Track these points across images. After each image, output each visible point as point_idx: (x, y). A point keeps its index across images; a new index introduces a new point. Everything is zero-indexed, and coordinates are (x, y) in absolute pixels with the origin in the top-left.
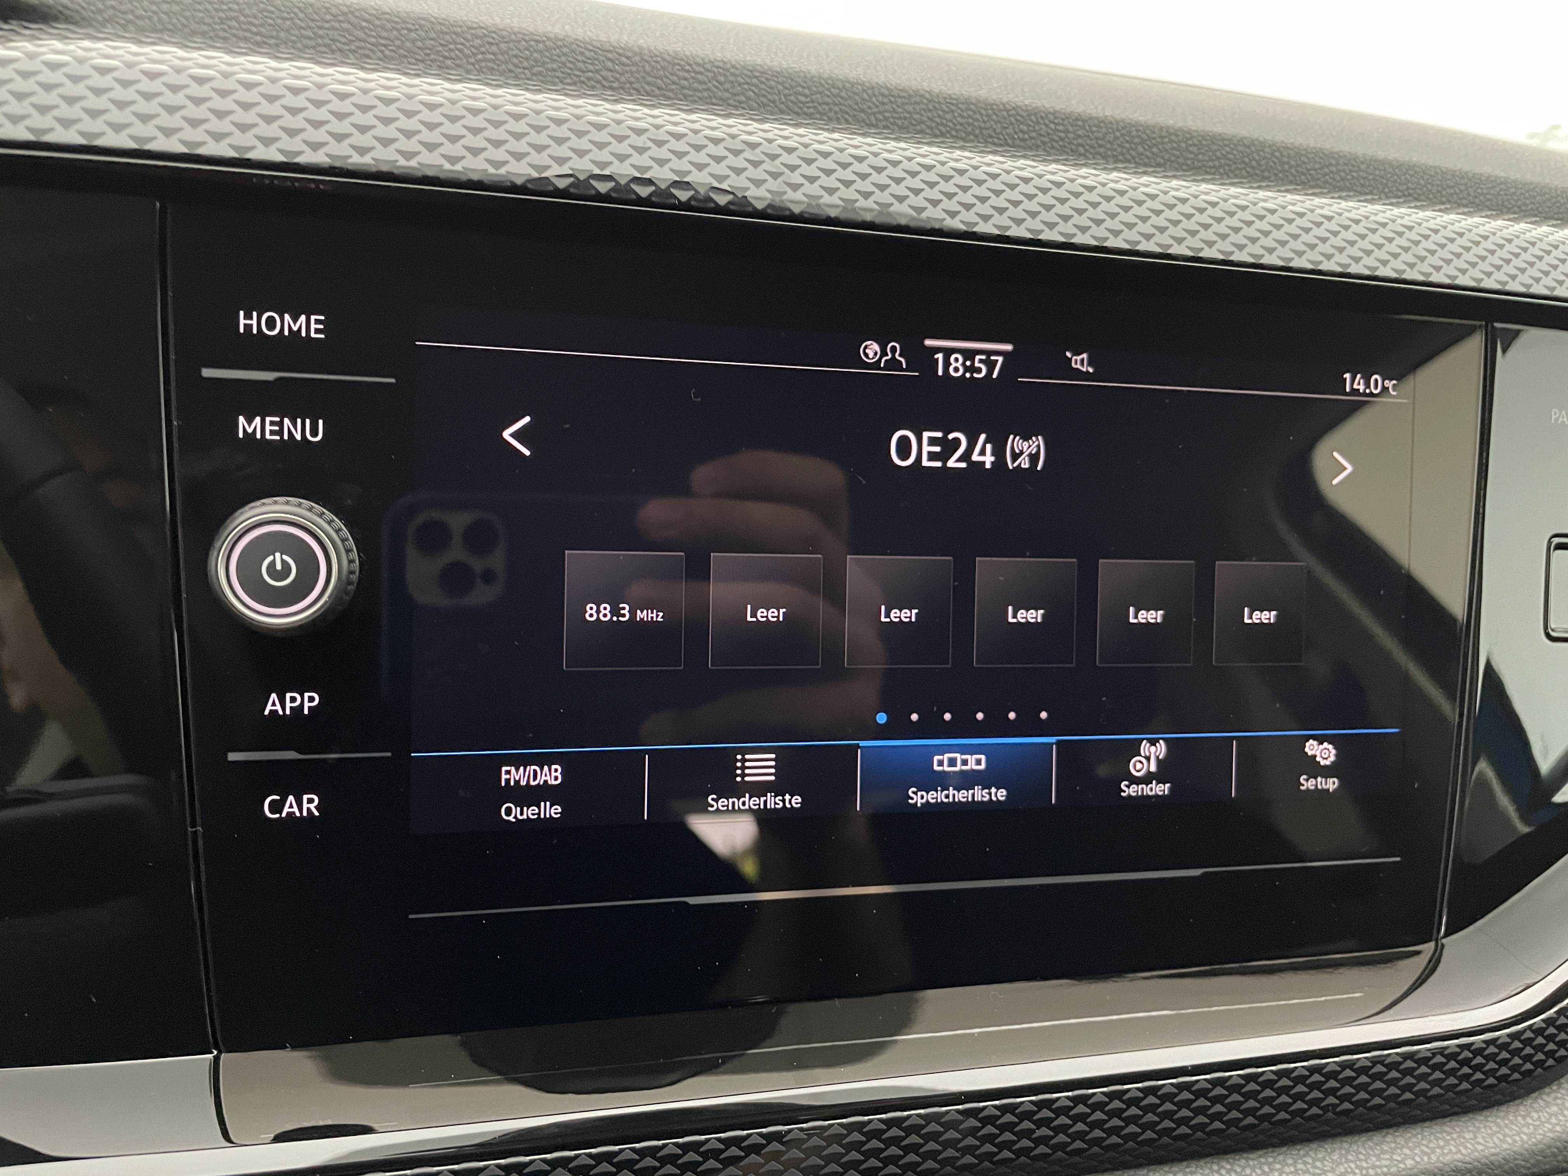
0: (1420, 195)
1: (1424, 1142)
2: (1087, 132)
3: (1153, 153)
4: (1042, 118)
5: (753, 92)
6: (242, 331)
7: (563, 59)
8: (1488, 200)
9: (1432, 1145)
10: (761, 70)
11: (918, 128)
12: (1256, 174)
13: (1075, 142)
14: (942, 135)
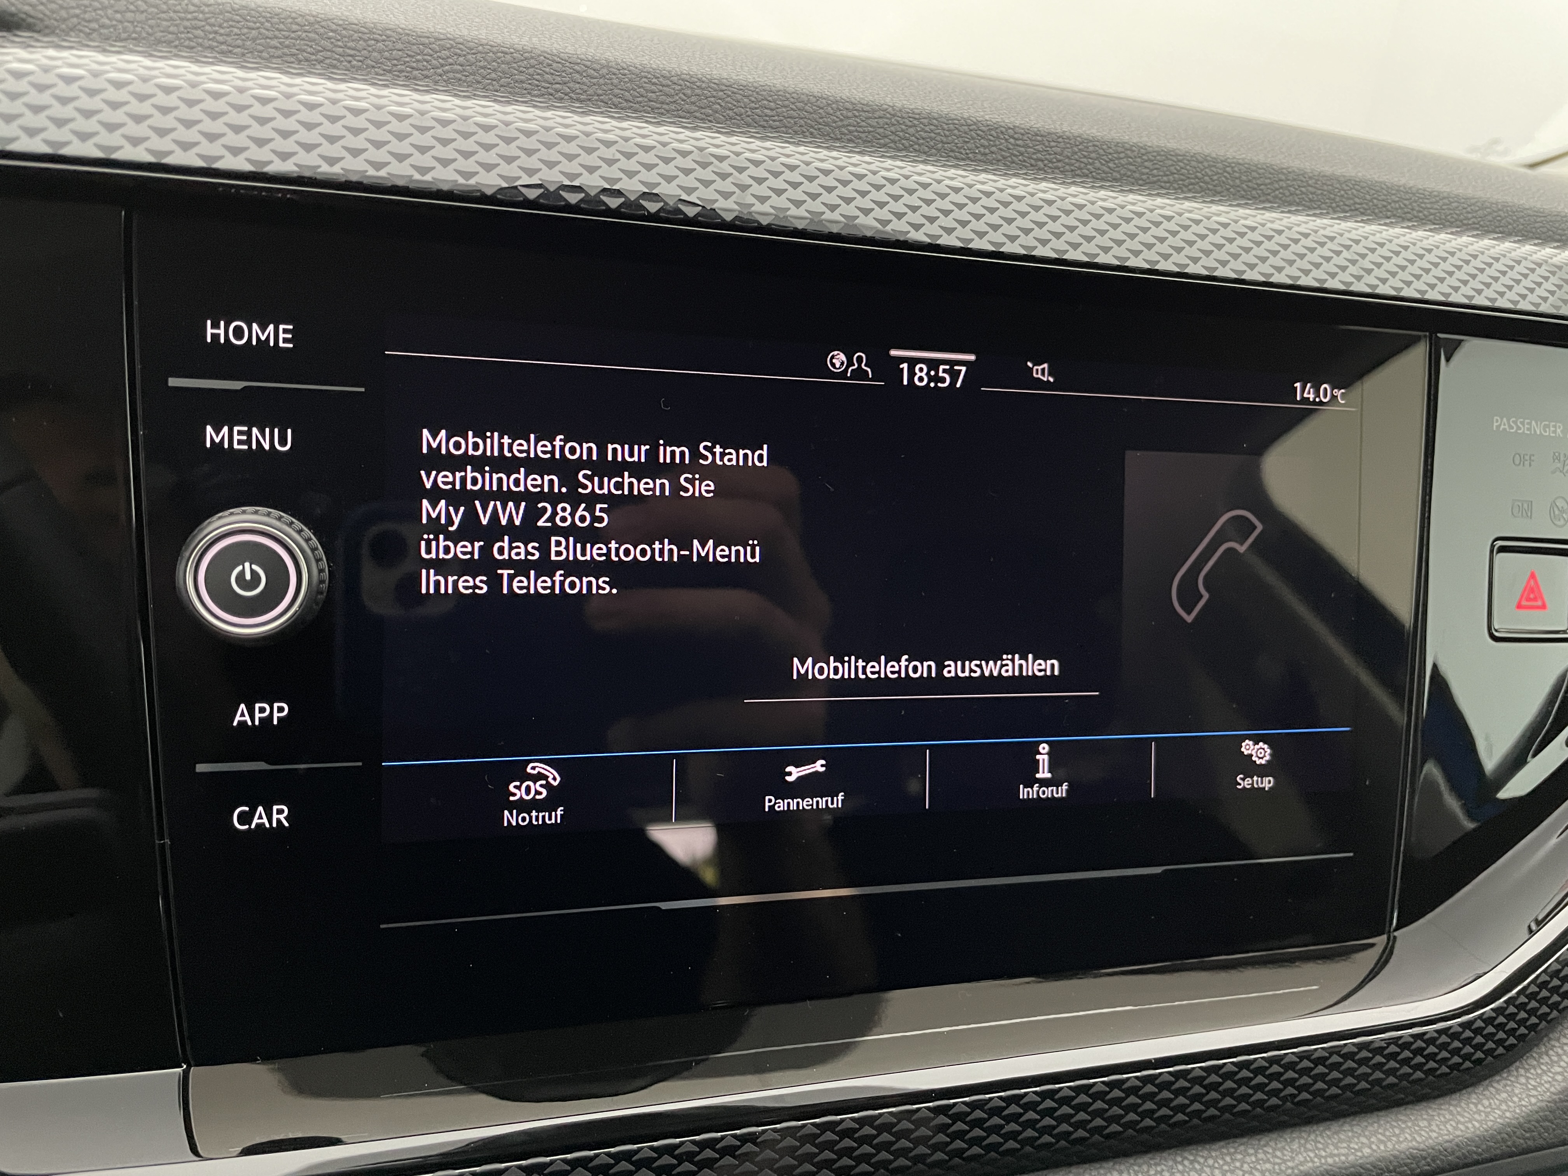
0: (1366, 209)
1: (1380, 1131)
2: (1046, 147)
3: (1109, 167)
4: (1002, 132)
5: (719, 104)
6: (209, 340)
7: (531, 70)
8: (1432, 214)
9: (1388, 1133)
10: (728, 84)
11: (882, 141)
12: (1209, 189)
13: (1035, 157)
14: (906, 149)
